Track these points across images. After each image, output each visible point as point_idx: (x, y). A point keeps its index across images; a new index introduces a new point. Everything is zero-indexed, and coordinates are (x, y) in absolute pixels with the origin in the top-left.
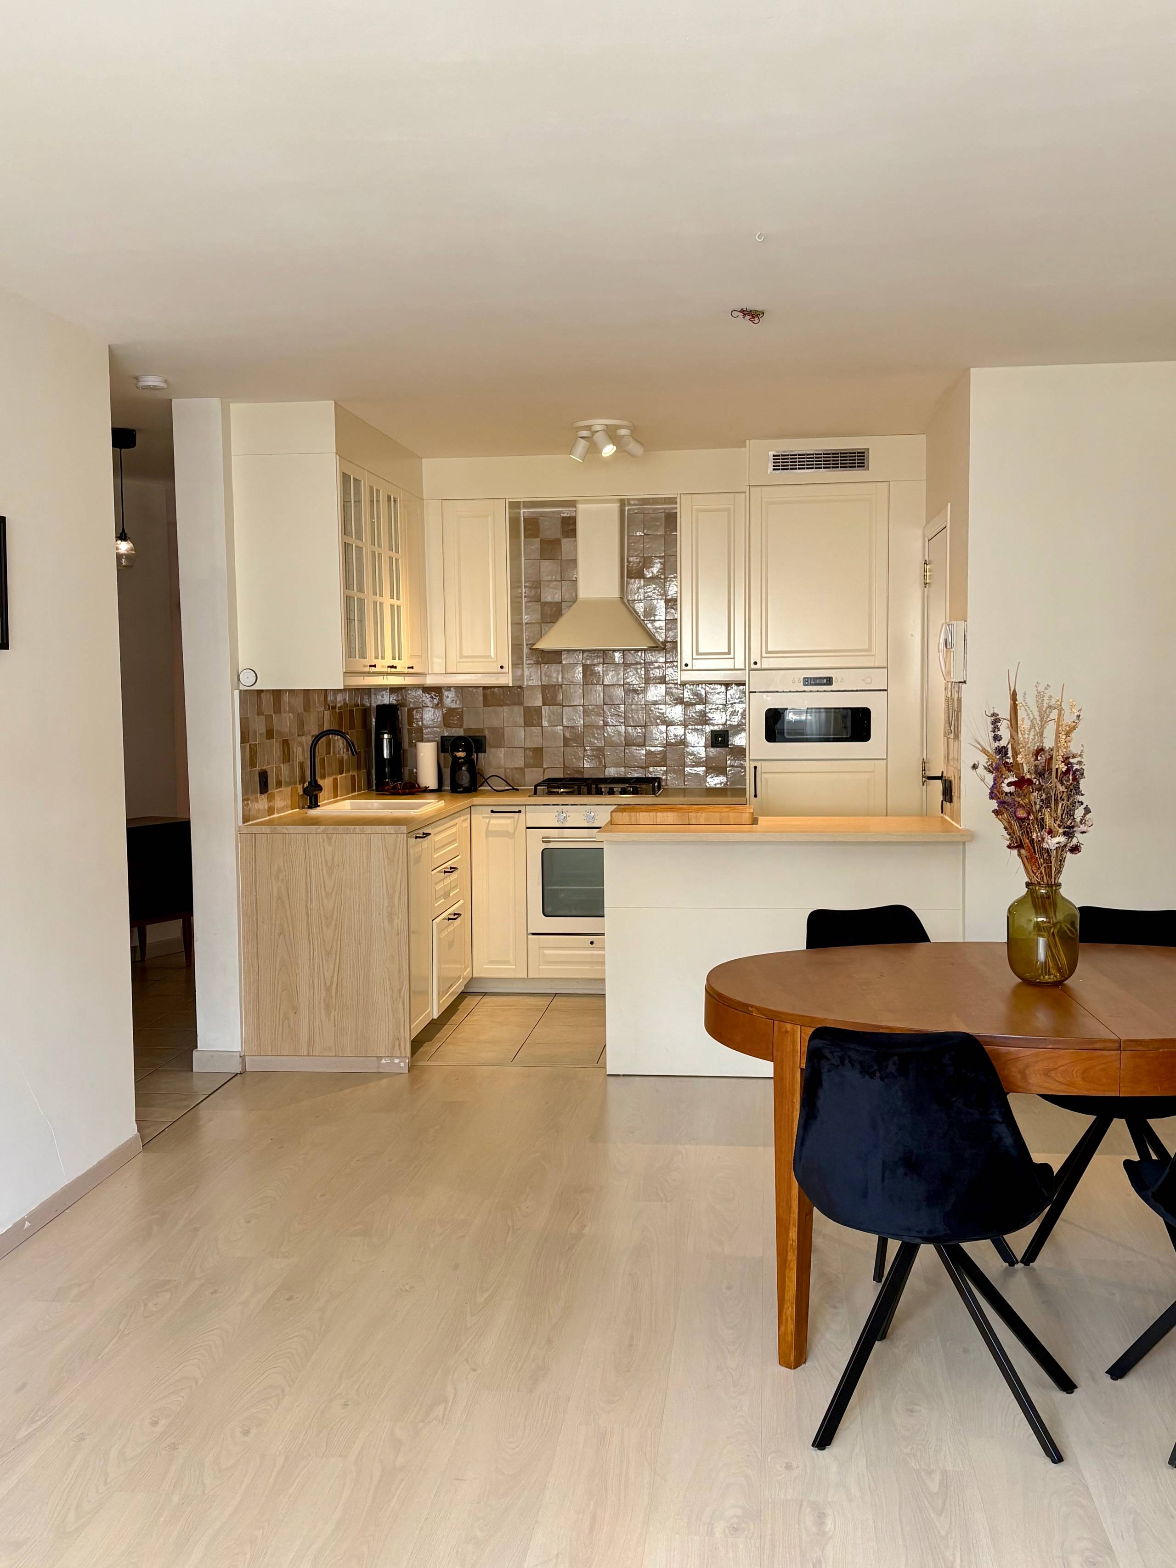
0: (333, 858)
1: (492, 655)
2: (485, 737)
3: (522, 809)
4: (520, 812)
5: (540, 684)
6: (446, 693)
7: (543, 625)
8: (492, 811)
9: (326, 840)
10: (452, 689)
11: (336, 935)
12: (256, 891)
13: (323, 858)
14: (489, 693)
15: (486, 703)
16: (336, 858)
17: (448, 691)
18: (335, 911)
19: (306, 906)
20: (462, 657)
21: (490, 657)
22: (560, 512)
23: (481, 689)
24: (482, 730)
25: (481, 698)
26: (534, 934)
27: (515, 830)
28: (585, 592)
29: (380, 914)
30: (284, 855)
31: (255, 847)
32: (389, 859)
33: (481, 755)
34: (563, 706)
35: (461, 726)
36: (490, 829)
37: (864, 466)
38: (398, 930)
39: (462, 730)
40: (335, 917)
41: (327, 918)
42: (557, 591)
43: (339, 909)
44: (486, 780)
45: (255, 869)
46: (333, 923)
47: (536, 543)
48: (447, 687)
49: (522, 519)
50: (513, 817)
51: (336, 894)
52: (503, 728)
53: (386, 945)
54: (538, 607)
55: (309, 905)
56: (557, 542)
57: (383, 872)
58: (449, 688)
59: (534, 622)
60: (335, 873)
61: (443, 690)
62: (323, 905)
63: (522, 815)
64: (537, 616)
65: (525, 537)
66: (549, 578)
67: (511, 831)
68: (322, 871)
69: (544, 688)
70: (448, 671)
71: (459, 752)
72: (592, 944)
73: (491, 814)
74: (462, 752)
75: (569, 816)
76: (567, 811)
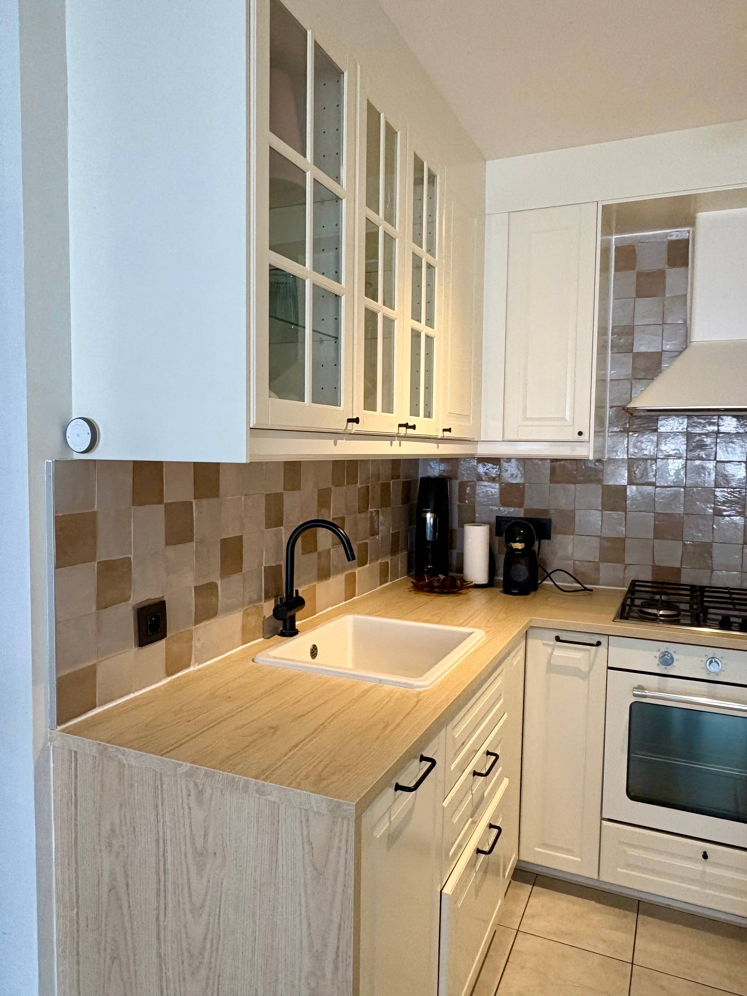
0: (206, 835)
1: (567, 418)
2: (550, 521)
3: (603, 640)
4: (599, 644)
5: (626, 457)
6: (505, 465)
7: (633, 382)
8: (558, 639)
9: (191, 792)
10: (513, 460)
12: (76, 862)
13: (188, 829)
14: (557, 466)
15: (553, 480)
16: (210, 837)
17: (507, 462)
20: (526, 419)
21: (564, 419)
22: (667, 235)
23: (549, 461)
24: (546, 511)
25: (548, 472)
26: (610, 820)
27: (590, 669)
28: (700, 335)
30: (121, 806)
31: (76, 776)
32: (316, 869)
33: (545, 542)
34: (657, 487)
35: (521, 505)
36: (552, 662)
39: (522, 510)
42: (655, 337)
43: (215, 945)
44: (549, 575)
46: (204, 972)
47: (631, 276)
48: (507, 458)
49: (614, 247)
50: (588, 650)
52: (573, 511)
54: (629, 359)
56: (659, 275)
58: (509, 460)
59: (622, 378)
61: (502, 462)
62: (186, 928)
63: (602, 649)
64: (627, 371)
65: (615, 271)
66: (646, 321)
67: (584, 668)
69: (631, 463)
70: (507, 438)
71: (515, 542)
72: (705, 856)
73: (553, 642)
74: (520, 542)
75: (678, 660)
76: (675, 652)
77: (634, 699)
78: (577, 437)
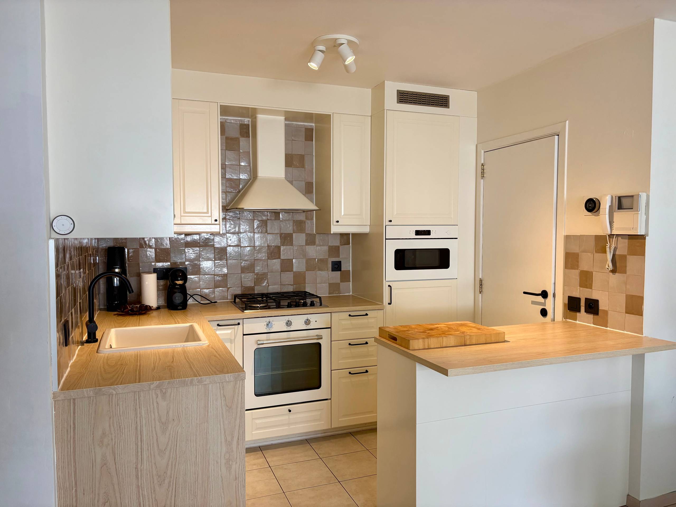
0: (168, 413)
2: (186, 268)
3: (241, 321)
4: (239, 324)
7: (227, 193)
8: (218, 325)
9: (159, 395)
11: (170, 492)
12: (75, 462)
13: (156, 414)
14: (189, 237)
16: (171, 413)
18: (170, 467)
19: (136, 468)
21: (208, 213)
22: (239, 120)
24: (184, 264)
26: (248, 410)
27: (236, 337)
28: (262, 172)
29: (217, 463)
30: (110, 418)
31: (74, 413)
32: (227, 406)
34: (241, 247)
35: (169, 261)
37: (447, 106)
38: (236, 476)
39: (170, 264)
40: (169, 473)
41: (159, 476)
42: (236, 171)
43: (174, 464)
45: (74, 438)
46: (167, 481)
47: (223, 139)
50: (234, 328)
51: (171, 450)
53: (224, 492)
54: (224, 181)
55: (139, 466)
56: (236, 140)
57: (221, 420)
60: (169, 428)
62: (155, 464)
63: (241, 326)
64: (224, 187)
66: (231, 163)
67: (232, 337)
68: (155, 427)
71: (178, 280)
72: (290, 411)
73: (217, 327)
74: (180, 280)
75: (274, 325)
76: (273, 321)
77: (256, 347)
78: (213, 222)
